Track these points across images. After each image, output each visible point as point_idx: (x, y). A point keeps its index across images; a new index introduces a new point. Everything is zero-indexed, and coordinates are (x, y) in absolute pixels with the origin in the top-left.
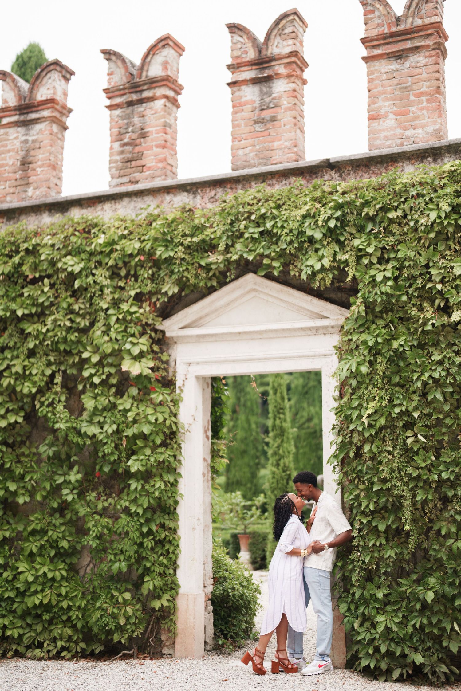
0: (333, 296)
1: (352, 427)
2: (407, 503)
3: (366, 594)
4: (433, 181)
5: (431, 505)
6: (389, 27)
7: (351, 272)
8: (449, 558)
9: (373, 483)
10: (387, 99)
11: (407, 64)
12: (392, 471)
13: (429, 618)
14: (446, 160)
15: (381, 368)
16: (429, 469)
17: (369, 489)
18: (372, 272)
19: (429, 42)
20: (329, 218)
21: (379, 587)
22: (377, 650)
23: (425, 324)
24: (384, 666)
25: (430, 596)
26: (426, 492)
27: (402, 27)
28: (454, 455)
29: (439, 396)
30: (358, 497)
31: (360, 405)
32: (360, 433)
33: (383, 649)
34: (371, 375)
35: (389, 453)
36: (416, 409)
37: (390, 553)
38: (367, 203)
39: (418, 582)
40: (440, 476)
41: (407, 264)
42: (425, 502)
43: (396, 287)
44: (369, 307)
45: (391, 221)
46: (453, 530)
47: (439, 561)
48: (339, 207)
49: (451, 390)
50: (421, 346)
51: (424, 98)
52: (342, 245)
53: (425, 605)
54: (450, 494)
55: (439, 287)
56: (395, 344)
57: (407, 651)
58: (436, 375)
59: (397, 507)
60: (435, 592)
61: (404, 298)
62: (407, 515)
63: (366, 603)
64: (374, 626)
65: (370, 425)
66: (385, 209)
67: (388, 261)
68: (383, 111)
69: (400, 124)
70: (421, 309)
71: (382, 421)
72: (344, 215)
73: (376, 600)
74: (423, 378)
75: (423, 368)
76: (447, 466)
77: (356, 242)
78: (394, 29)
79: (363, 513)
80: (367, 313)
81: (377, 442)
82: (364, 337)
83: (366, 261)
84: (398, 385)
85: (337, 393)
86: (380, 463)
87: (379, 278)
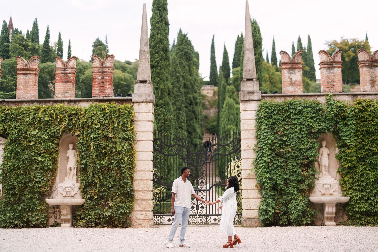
0: (4, 135)
1: (5, 169)
2: (17, 187)
3: (5, 209)
4: (30, 110)
5: (23, 188)
6: (24, 66)
7: (7, 131)
8: (26, 200)
9: (9, 182)
10: (22, 85)
11: (28, 77)
12: (14, 179)
13: (20, 214)
14: (35, 104)
15: (13, 155)
16: (23, 179)
17: (8, 184)
18: (13, 131)
19: (33, 72)
20: (2, 117)
21: (9, 207)
22: (6, 222)
23: (25, 144)
24: (8, 225)
25: (20, 208)
26: (22, 184)
27: (27, 68)
28: (29, 176)
29: (26, 162)
30: (5, 186)
31: (7, 163)
32: (7, 170)
33: (8, 221)
34: (11, 156)
35: (14, 175)
36: (21, 165)
37: (12, 199)
38: (13, 114)
39: (18, 206)
40: (25, 181)
41: (21, 130)
42: (21, 187)
43: (18, 135)
44: (11, 140)
45: (18, 119)
46: (28, 193)
47: (24, 200)
48: (5, 114)
49: (29, 161)
50: (23, 150)
51: (31, 87)
52: (5, 124)
53: (20, 211)
54: (27, 185)
55: (28, 136)
56: (17, 149)
57: (14, 221)
58: (26, 157)
59: (15, 188)
60: (22, 208)
61: (20, 138)
62: (17, 190)
63: (5, 211)
64: (6, 216)
65: (9, 168)
66: (16, 116)
67: (17, 128)
68: (21, 88)
69: (25, 92)
70: (24, 141)
71: (12, 168)
72: (7, 116)
73: (8, 210)
74: (23, 158)
75: (23, 155)
76: (27, 178)
77: (9, 123)
78: (25, 68)
79: (6, 189)
80: (11, 141)
81: (11, 173)
82: (9, 147)
83: (11, 129)
84: (17, 159)
85: (3, 160)
86: (11, 178)
87: (14, 133)
